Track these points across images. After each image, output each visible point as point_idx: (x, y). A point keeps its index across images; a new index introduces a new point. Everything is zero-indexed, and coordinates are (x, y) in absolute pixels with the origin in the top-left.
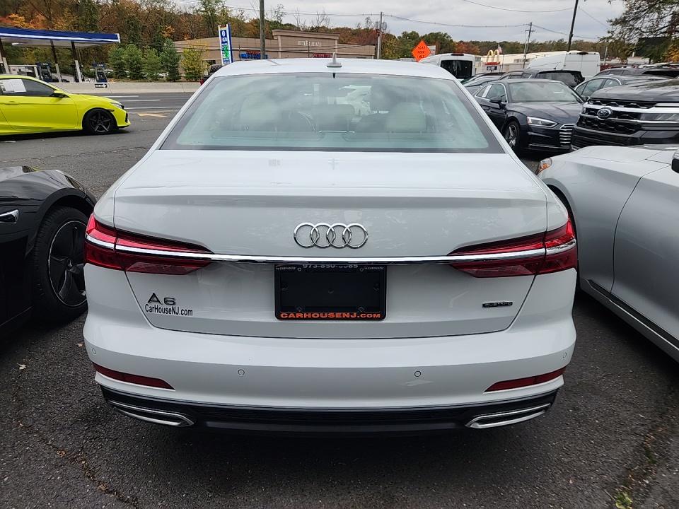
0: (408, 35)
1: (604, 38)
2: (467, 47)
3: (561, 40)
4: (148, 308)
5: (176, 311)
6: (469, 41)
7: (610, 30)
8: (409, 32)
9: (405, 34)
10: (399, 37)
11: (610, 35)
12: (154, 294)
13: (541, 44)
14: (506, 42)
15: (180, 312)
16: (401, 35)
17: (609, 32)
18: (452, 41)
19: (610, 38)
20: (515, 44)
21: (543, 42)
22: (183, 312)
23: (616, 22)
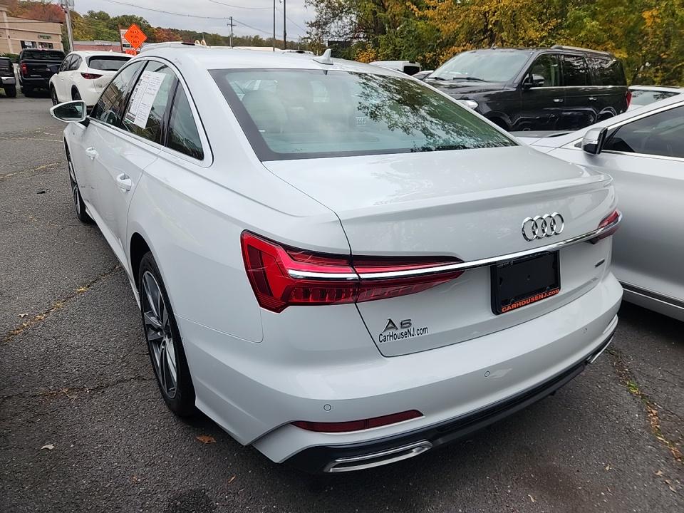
0: (96, 15)
1: (305, 38)
2: (168, 35)
3: (257, 36)
4: (382, 338)
5: (412, 333)
6: (167, 28)
7: (309, 31)
8: (97, 11)
9: (92, 14)
10: (85, 16)
11: (309, 35)
12: (390, 321)
13: (239, 39)
14: (206, 33)
15: (416, 333)
16: (87, 14)
17: (308, 33)
18: (149, 26)
19: (309, 38)
20: (216, 36)
21: (240, 37)
22: (419, 332)
23: (312, 25)
